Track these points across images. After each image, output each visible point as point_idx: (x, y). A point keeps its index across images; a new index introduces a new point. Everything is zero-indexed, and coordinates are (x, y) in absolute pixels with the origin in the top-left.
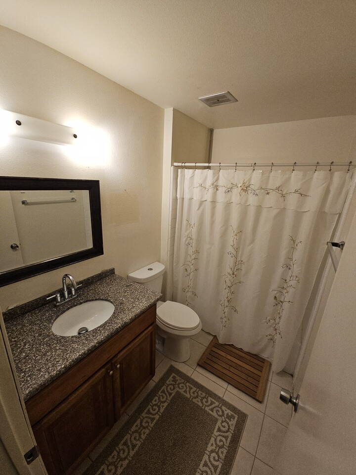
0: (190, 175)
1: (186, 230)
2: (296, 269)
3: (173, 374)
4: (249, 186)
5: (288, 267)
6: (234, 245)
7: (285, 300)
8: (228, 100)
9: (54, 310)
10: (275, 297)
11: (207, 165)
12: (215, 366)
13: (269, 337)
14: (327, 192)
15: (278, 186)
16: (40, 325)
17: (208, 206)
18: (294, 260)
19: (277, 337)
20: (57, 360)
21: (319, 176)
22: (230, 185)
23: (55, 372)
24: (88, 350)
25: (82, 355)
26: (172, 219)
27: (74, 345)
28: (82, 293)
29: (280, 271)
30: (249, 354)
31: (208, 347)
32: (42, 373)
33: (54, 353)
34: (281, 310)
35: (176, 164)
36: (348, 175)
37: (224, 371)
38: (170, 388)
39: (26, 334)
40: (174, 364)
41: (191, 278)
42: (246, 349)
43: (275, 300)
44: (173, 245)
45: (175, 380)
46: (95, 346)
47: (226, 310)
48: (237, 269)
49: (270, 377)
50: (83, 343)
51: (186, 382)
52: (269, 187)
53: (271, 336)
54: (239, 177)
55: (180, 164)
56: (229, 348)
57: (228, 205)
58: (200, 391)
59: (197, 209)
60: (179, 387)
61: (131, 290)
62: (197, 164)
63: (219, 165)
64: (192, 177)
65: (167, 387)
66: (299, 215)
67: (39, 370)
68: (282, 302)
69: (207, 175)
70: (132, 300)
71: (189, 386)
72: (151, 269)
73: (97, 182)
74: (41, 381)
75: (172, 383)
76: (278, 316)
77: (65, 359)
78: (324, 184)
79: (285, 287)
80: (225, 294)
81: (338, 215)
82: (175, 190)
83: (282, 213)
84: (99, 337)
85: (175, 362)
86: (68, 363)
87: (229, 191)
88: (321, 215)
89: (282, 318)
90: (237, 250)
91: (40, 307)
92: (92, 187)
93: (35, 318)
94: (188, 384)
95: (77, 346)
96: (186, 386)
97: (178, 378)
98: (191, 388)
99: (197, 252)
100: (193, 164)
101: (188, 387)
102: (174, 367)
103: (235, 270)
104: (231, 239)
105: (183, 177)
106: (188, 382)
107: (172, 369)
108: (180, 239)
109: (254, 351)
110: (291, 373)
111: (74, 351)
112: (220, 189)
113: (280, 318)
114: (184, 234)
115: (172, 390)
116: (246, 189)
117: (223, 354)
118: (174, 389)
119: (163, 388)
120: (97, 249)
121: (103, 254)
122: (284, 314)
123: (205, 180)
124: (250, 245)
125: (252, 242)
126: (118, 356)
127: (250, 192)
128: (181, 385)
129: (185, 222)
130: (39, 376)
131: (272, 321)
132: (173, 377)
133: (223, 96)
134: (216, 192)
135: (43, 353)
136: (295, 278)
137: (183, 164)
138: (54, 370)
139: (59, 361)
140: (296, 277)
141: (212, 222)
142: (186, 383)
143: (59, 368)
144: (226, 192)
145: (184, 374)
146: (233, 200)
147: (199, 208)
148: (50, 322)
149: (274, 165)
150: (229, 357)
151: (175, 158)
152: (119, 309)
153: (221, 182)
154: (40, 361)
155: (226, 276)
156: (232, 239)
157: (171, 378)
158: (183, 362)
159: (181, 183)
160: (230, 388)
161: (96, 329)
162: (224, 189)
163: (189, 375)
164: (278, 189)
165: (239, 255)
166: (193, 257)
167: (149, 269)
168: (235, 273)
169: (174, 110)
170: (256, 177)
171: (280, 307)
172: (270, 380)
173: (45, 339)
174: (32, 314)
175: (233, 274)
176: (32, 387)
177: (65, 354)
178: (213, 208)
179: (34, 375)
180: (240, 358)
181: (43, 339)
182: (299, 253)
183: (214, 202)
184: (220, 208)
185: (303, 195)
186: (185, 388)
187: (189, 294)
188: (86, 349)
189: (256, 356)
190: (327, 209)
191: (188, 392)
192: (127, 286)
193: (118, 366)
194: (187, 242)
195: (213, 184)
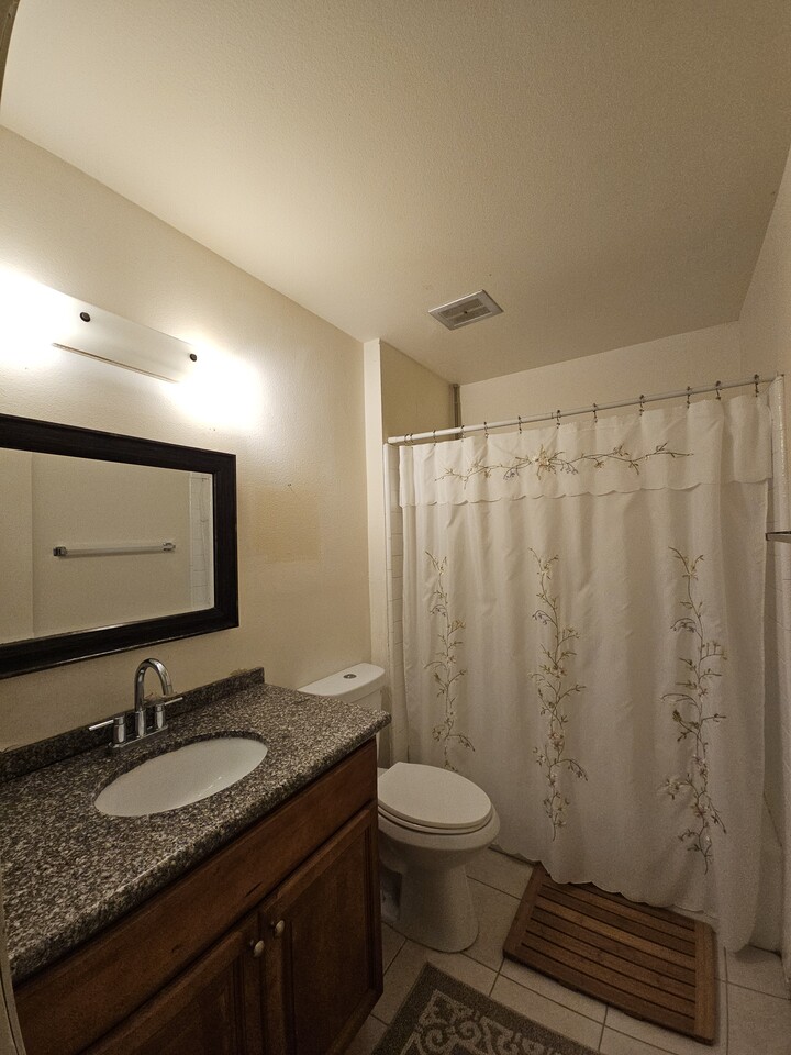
0: (425, 455)
1: (429, 575)
2: (709, 626)
3: (437, 993)
4: (555, 457)
5: (686, 626)
6: (545, 592)
7: (704, 715)
8: (485, 311)
9: (105, 763)
10: (676, 713)
11: (458, 430)
12: (556, 953)
13: (690, 841)
14: (726, 440)
15: (616, 445)
16: (63, 795)
17: (471, 514)
18: (696, 606)
19: (713, 835)
20: (104, 874)
21: (699, 414)
22: (513, 462)
23: (96, 905)
24: (198, 845)
25: (178, 858)
26: (393, 556)
27: (155, 835)
28: (180, 723)
29: (669, 638)
30: (643, 906)
31: (523, 901)
32: (57, 910)
33: (96, 858)
34: (700, 747)
35: (392, 440)
36: (760, 401)
37: (586, 967)
38: (434, 1040)
39: (23, 818)
40: (433, 958)
41: (451, 698)
42: (633, 895)
43: (677, 723)
44: (399, 620)
45: (443, 1011)
46: (218, 834)
47: (555, 772)
48: (563, 654)
49: (722, 970)
50: (184, 829)
51: (478, 1014)
52: (600, 449)
53: (693, 838)
54: (530, 442)
55: (402, 439)
56: (581, 893)
57: (516, 502)
58: (525, 1040)
59: (448, 522)
60: (458, 1032)
61: (310, 710)
62: (437, 433)
63: (483, 426)
64: (430, 458)
65: (423, 1036)
66: (679, 497)
67: (51, 902)
68: (696, 725)
69: (461, 450)
70: (313, 728)
71: (490, 1027)
72: (353, 676)
73: (232, 458)
74: (52, 929)
75: (439, 1021)
76: (698, 769)
77: (127, 870)
78: (713, 424)
79: (694, 680)
80: (543, 726)
81: (766, 485)
82: (394, 493)
83: (639, 500)
84: (228, 811)
85: (437, 954)
86: (136, 880)
87: (513, 473)
88: (729, 491)
89: (711, 770)
90: (554, 603)
91: (69, 757)
92: (220, 466)
93: (52, 782)
94: (485, 1021)
95: (164, 836)
96: (480, 1026)
97: (453, 1004)
98: (496, 1034)
99: (459, 625)
100: (431, 434)
101: (486, 1029)
102: (435, 970)
103: (559, 655)
104: (536, 580)
105: (410, 461)
106: (485, 1013)
107: (431, 978)
108: (415, 600)
109: (656, 899)
110: (772, 948)
111: (155, 850)
112: (492, 473)
113: (702, 772)
114: (424, 585)
115: (440, 1045)
116: (549, 463)
117: (570, 915)
118: (445, 1039)
119: (411, 1040)
120: (224, 614)
121: (237, 625)
122: (713, 757)
123: (458, 461)
124: (581, 588)
125: (587, 577)
126: (280, 895)
127: (558, 468)
128: (464, 1027)
129: (422, 558)
130: (47, 918)
131: (685, 789)
132: (436, 1004)
133: (475, 302)
134: (485, 481)
135: (63, 859)
136: (711, 651)
137: (408, 438)
138: (94, 901)
139: (111, 876)
140: (715, 645)
141: (486, 549)
142: (480, 1018)
143: (110, 894)
144: (506, 477)
145: (468, 989)
146: (526, 491)
147: (451, 523)
148: (93, 788)
149: (599, 407)
150: (590, 923)
151: (390, 428)
152: (279, 748)
153: (494, 458)
154: (55, 880)
155: (539, 677)
156: (539, 578)
157: (431, 1007)
158: (461, 952)
159: (407, 474)
160: (616, 1019)
161: (219, 795)
162: (502, 472)
163: (484, 990)
164: (618, 451)
165: (562, 615)
166: (451, 640)
167: (346, 677)
168: (561, 664)
169: (381, 342)
170: (566, 438)
171: (695, 739)
172: (722, 977)
173: (73, 827)
174: (43, 774)
175: (556, 668)
176: (25, 945)
177: (129, 858)
178: (484, 517)
179: (35, 914)
180: (622, 923)
181: (68, 827)
182: (704, 588)
183: (483, 502)
184: (498, 514)
185: (675, 454)
186: (478, 1034)
187: (452, 743)
188: (191, 841)
189: (664, 913)
190: (737, 474)
191: (490, 1047)
192: (297, 703)
193: (280, 926)
194: (433, 604)
195: (476, 465)
